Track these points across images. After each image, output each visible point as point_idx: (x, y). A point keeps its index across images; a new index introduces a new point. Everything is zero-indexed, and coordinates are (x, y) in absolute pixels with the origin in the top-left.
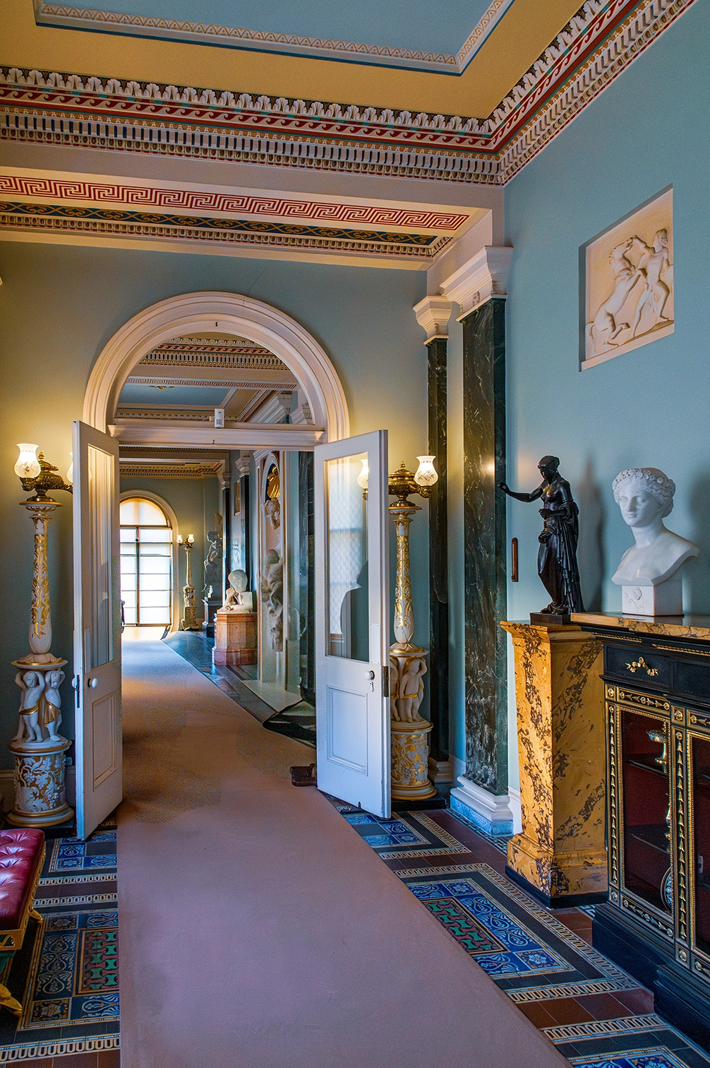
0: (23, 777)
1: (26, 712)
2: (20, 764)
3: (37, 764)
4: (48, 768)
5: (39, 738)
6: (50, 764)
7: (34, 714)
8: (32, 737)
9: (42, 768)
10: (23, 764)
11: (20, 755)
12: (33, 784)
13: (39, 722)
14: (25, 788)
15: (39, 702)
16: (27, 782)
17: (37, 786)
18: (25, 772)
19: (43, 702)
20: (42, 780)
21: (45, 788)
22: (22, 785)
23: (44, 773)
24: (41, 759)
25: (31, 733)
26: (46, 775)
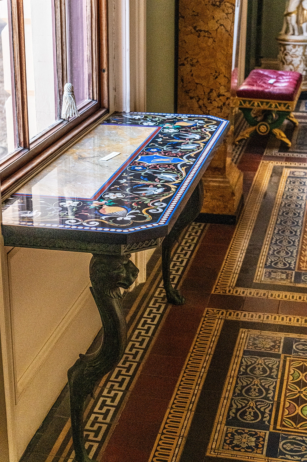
0: (284, 58)
1: (289, 14)
2: (282, 49)
3: (294, 50)
4: (301, 54)
5: (296, 33)
6: (302, 51)
7: (294, 16)
8: (291, 32)
9: (297, 53)
10: (285, 49)
11: (283, 44)
12: (291, 63)
13: (297, 22)
14: (285, 66)
15: (298, 8)
16: (286, 62)
17: (293, 65)
18: (286, 55)
19: (301, 8)
20: (296, 61)
21: (298, 67)
22: (284, 64)
23: (298, 57)
24: (297, 47)
25: (291, 29)
26: (299, 58)
